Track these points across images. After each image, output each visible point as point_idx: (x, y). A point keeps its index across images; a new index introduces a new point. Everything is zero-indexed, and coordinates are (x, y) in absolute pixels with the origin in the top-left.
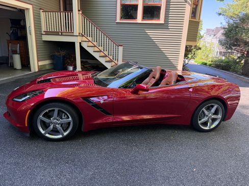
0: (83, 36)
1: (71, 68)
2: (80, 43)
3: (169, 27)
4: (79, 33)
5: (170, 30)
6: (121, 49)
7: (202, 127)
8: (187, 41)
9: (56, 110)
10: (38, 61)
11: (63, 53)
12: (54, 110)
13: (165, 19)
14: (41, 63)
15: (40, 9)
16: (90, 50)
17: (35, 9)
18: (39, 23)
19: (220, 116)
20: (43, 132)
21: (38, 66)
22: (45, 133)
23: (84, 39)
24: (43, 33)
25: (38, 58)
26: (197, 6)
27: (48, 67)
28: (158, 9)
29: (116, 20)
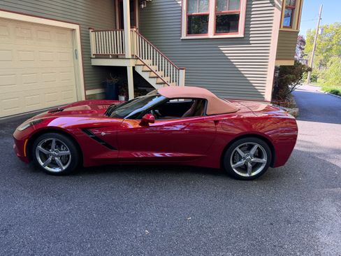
0: (138, 58)
1: (123, 98)
2: (134, 68)
3: (251, 42)
4: (133, 56)
5: (252, 45)
6: (182, 73)
7: (239, 173)
8: (276, 59)
9: (54, 140)
10: (85, 90)
11: (115, 80)
12: (52, 141)
13: (245, 31)
14: (89, 92)
15: (90, 29)
16: (145, 76)
17: (83, 29)
18: (88, 45)
19: (264, 160)
20: (42, 164)
21: (86, 96)
22: (45, 165)
23: (139, 62)
24: (93, 56)
25: (85, 87)
26: (293, 9)
27: (98, 98)
28: (235, 18)
29: (181, 36)
